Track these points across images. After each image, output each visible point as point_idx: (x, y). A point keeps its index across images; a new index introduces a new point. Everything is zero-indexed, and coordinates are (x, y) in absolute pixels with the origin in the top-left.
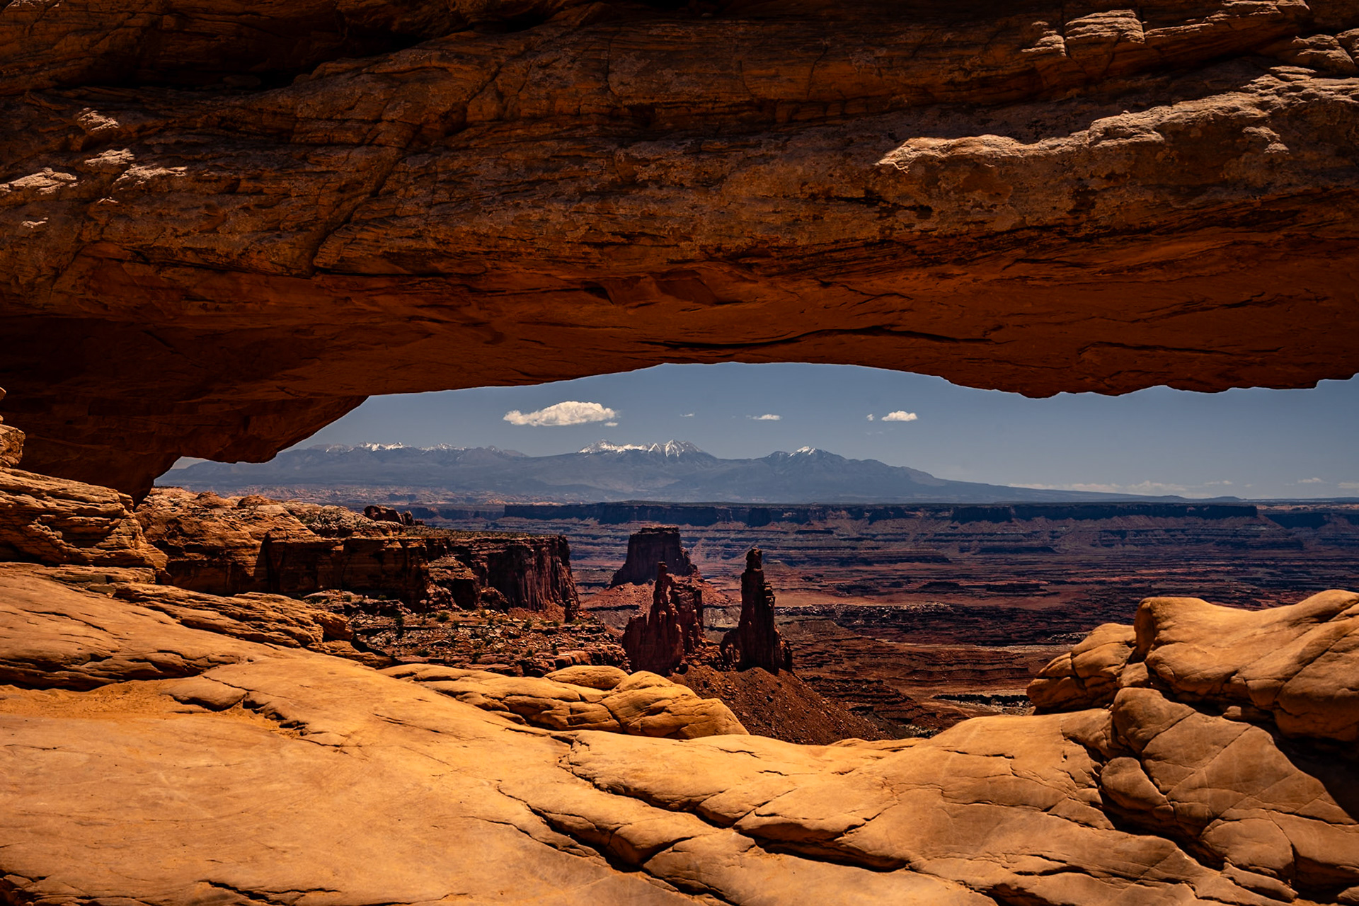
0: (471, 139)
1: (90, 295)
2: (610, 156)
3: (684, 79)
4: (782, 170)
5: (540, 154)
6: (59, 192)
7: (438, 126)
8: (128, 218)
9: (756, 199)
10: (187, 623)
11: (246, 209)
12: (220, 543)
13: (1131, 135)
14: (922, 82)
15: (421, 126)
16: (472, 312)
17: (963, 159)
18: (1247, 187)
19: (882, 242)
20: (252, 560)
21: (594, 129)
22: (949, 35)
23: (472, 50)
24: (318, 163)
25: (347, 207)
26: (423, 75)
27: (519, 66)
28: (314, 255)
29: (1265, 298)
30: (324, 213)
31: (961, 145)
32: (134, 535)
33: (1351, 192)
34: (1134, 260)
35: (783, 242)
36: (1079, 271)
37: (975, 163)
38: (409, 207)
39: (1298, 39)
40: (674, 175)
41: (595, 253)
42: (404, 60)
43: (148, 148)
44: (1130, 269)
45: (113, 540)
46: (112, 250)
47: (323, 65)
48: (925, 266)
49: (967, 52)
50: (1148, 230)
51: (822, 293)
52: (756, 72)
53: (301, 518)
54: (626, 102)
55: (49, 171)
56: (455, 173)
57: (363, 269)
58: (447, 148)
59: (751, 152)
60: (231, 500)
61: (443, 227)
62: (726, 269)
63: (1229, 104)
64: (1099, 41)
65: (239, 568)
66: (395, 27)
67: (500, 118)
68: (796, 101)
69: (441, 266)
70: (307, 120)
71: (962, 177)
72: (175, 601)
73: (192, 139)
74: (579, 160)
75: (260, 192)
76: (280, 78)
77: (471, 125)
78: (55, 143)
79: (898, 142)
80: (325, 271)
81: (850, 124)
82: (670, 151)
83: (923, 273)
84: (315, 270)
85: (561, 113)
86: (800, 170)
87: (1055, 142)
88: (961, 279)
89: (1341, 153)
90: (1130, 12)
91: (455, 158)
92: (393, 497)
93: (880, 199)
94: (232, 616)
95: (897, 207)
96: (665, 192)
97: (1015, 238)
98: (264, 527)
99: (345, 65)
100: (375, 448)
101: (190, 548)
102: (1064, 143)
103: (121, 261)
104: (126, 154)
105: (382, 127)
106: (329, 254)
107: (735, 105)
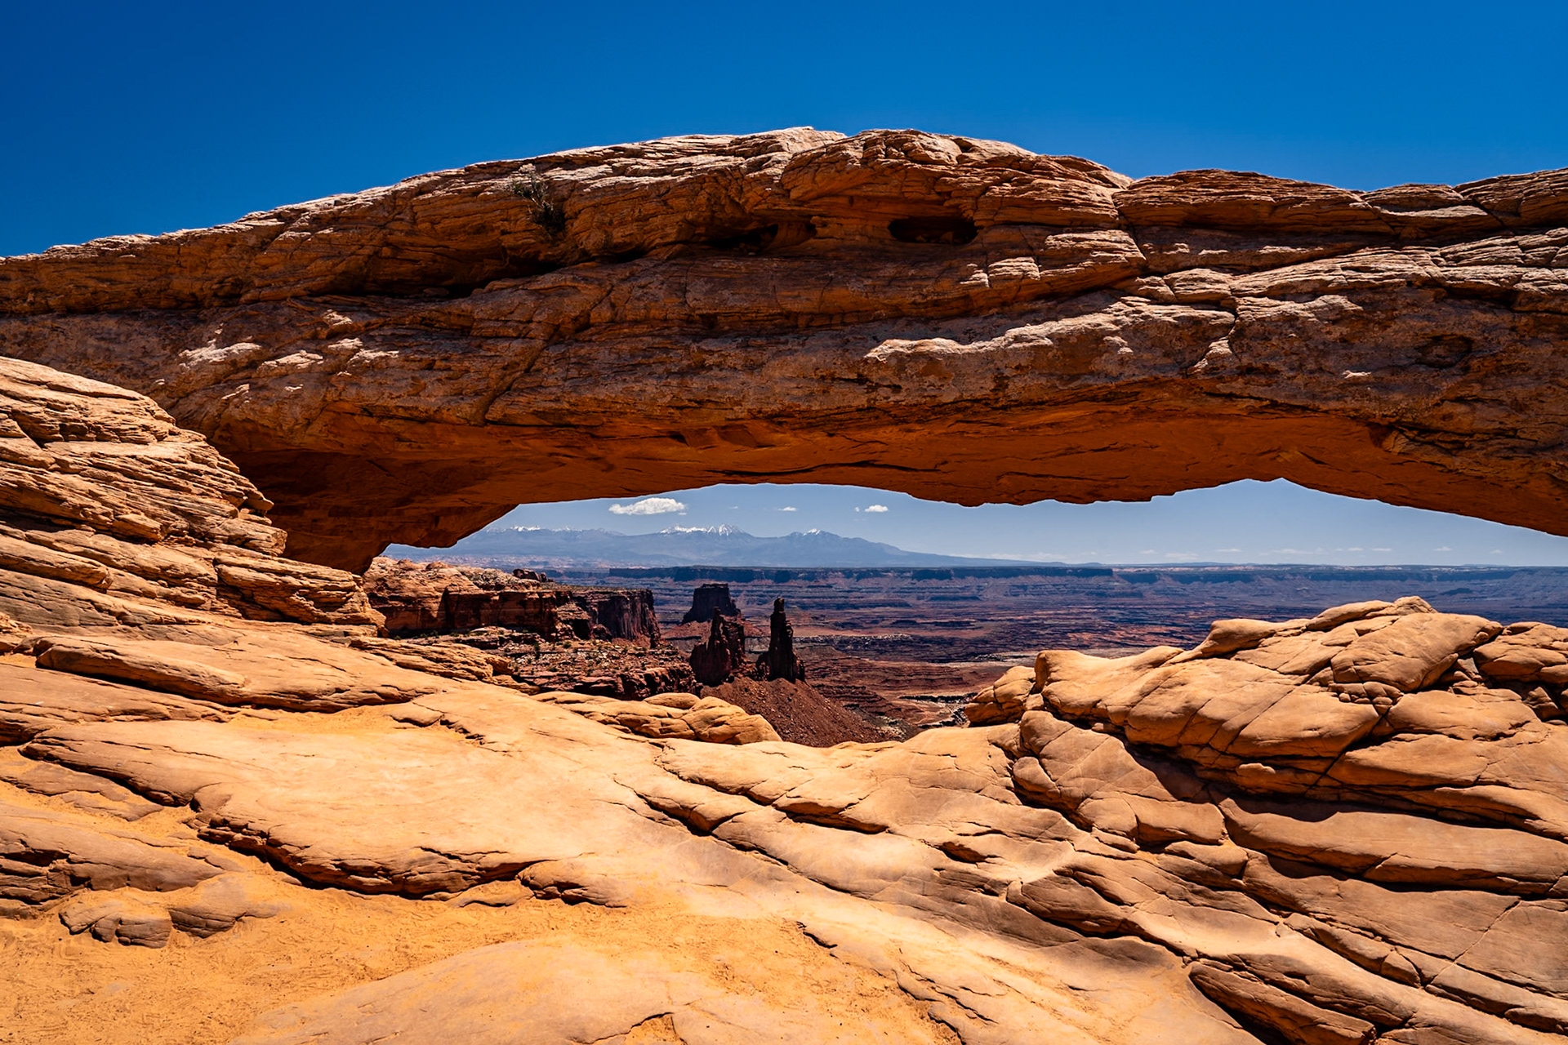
0: (592, 335)
1: (331, 437)
2: (687, 348)
3: (737, 297)
4: (802, 360)
5: (640, 346)
6: (311, 366)
7: (570, 326)
8: (358, 385)
9: (785, 378)
10: (398, 664)
11: (439, 380)
12: (413, 595)
13: (1032, 340)
14: (894, 302)
15: (559, 326)
16: (594, 451)
17: (922, 354)
18: (1106, 376)
19: (869, 408)
20: (435, 606)
21: (676, 329)
22: (913, 272)
23: (594, 275)
24: (489, 350)
25: (508, 379)
26: (560, 291)
27: (626, 286)
28: (486, 412)
29: (1118, 445)
30: (492, 383)
31: (921, 345)
32: (363, 603)
33: (1173, 380)
34: (1034, 422)
35: (803, 407)
36: (997, 428)
37: (930, 357)
38: (551, 380)
39: (1139, 279)
40: (730, 361)
41: (677, 413)
42: (548, 280)
43: (372, 338)
44: (1031, 428)
45: (348, 606)
46: (347, 407)
47: (491, 283)
48: (897, 424)
49: (925, 283)
50: (1043, 403)
51: (828, 440)
52: (785, 293)
53: (470, 577)
54: (697, 312)
55: (304, 352)
56: (582, 357)
57: (519, 422)
58: (577, 341)
59: (782, 347)
60: (422, 565)
61: (574, 395)
62: (765, 425)
63: (1095, 321)
64: (1010, 278)
65: (426, 612)
66: (541, 257)
67: (612, 321)
68: (811, 313)
69: (572, 420)
70: (482, 320)
71: (921, 367)
72: (392, 649)
73: (403, 332)
74: (666, 350)
75: (449, 369)
76: (462, 290)
77: (592, 325)
78: (307, 333)
79: (879, 342)
80: (493, 423)
81: (848, 329)
82: (727, 345)
83: (896, 429)
84: (487, 422)
85: (654, 318)
86: (814, 360)
87: (982, 344)
88: (919, 433)
89: (1166, 355)
90: (1031, 259)
91: (582, 347)
92: (533, 563)
93: (867, 380)
94: (431, 659)
95: (878, 386)
96: (724, 373)
97: (957, 406)
98: (443, 584)
99: (507, 284)
100: (520, 529)
101: (392, 598)
102: (989, 345)
103: (353, 414)
104: (357, 341)
105: (533, 326)
106: (495, 412)
107: (771, 315)
